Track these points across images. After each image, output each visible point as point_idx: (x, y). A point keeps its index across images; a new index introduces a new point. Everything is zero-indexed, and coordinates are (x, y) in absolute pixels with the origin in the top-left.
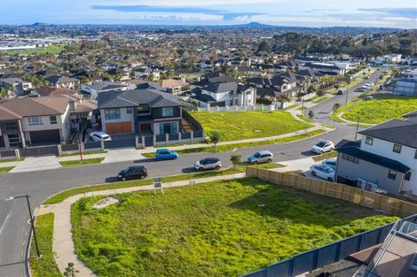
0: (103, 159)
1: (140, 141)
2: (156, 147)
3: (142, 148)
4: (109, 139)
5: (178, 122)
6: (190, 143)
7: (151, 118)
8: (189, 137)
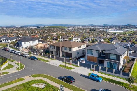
0: (73, 69)
1: (93, 67)
2: (100, 72)
3: (93, 70)
4: (84, 62)
5: (117, 64)
6: (119, 77)
7: (104, 57)
8: (120, 74)
